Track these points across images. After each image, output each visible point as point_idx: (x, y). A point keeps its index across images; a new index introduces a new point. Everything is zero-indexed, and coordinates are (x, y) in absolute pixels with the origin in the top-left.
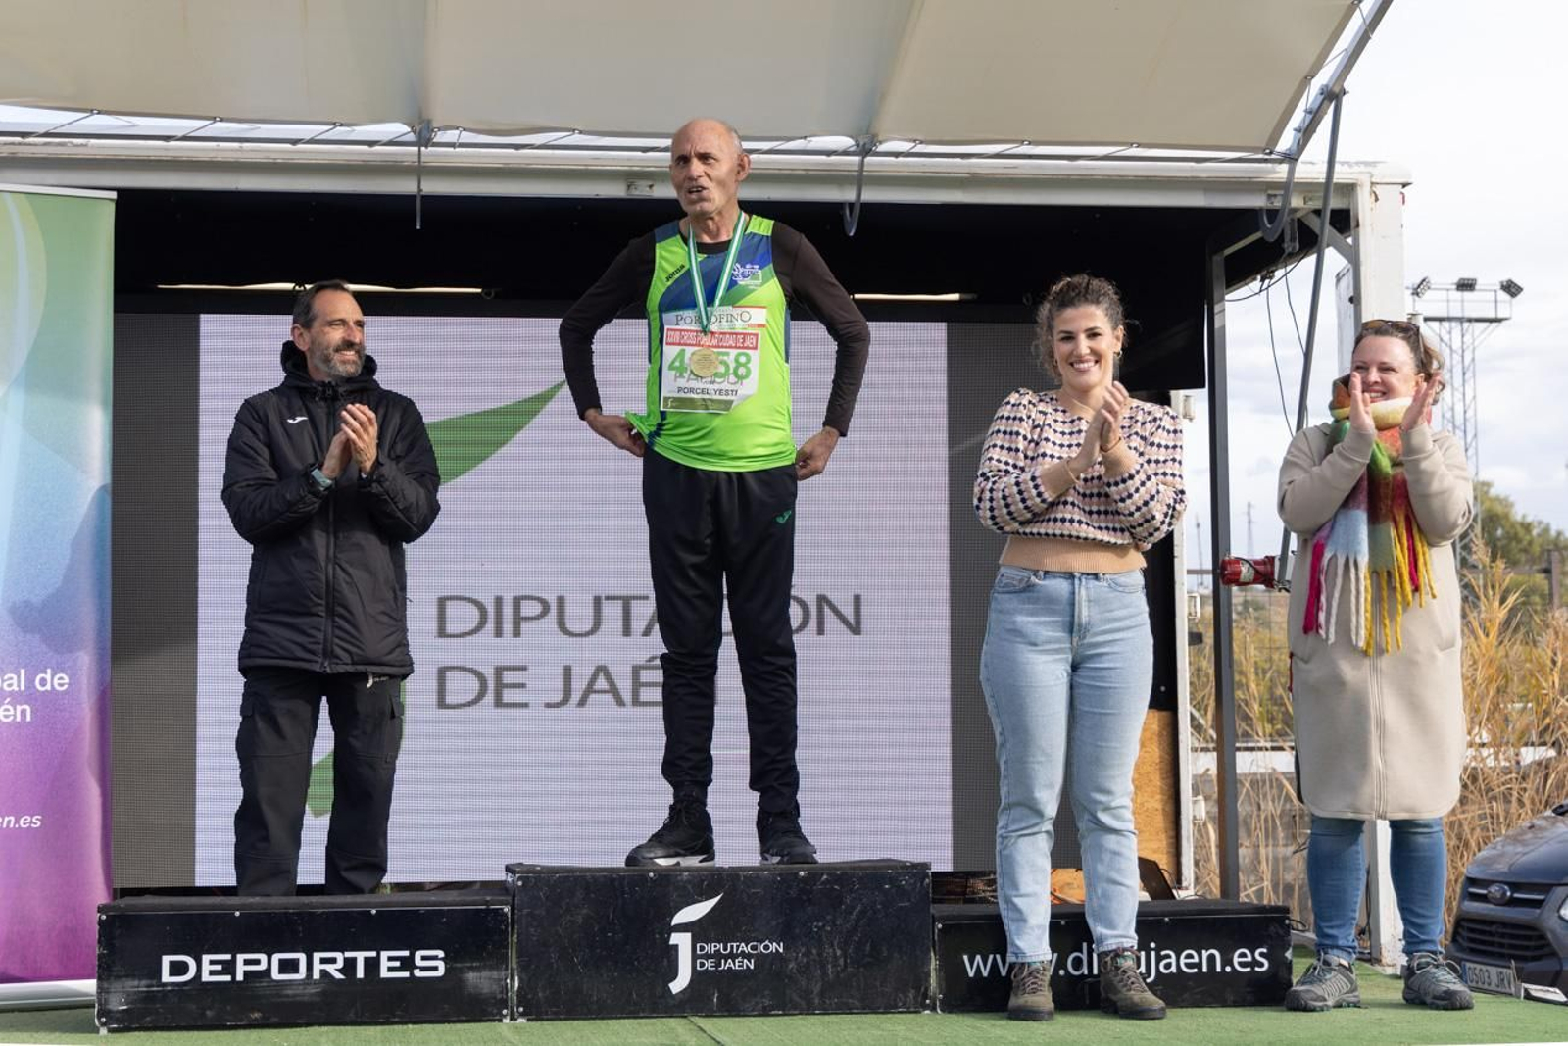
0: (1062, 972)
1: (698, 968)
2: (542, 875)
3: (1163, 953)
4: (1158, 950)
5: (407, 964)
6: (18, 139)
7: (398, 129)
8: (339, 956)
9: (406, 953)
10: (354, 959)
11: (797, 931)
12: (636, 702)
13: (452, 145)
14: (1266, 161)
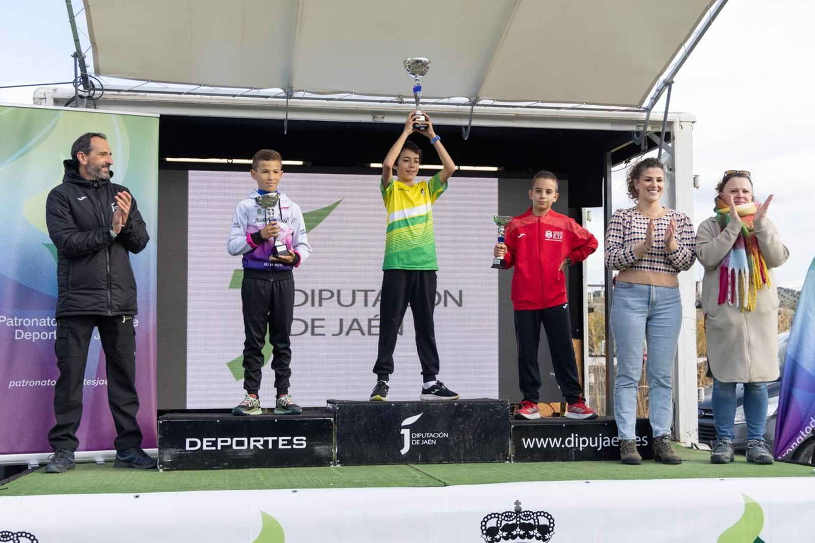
0: (563, 446)
1: (413, 444)
2: (348, 405)
3: (605, 438)
4: (602, 437)
5: (290, 442)
6: (116, 93)
7: (278, 91)
8: (261, 439)
9: (290, 438)
10: (268, 440)
11: (454, 428)
12: (370, 334)
13: (301, 98)
14: (637, 111)
